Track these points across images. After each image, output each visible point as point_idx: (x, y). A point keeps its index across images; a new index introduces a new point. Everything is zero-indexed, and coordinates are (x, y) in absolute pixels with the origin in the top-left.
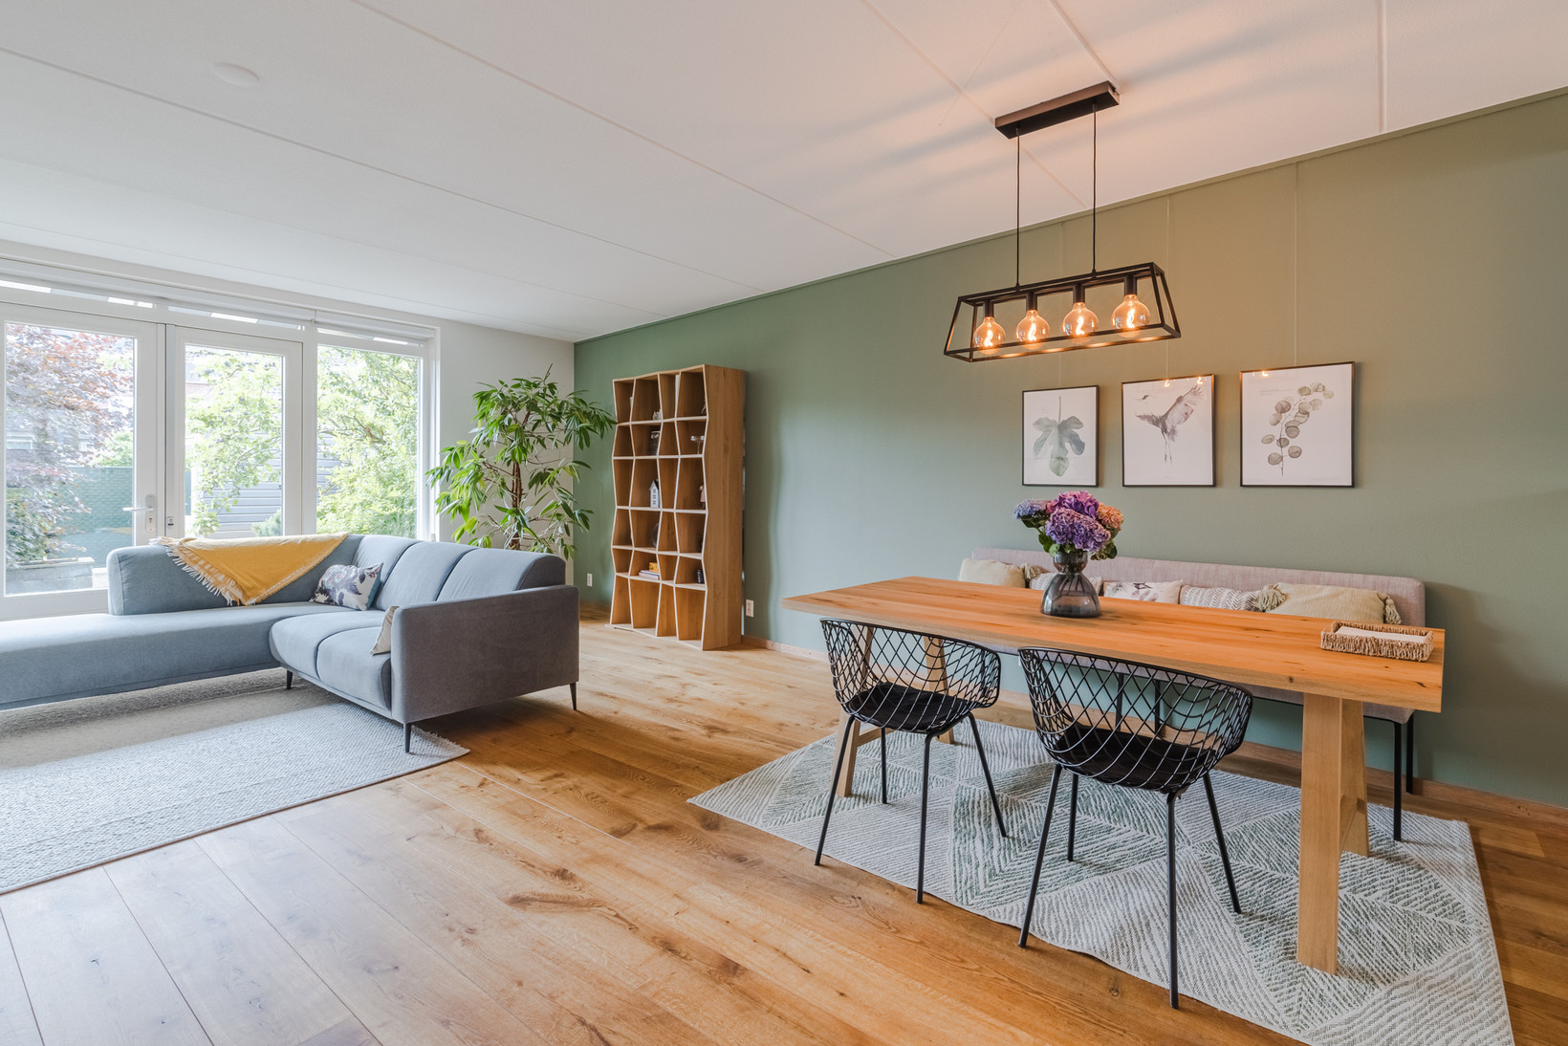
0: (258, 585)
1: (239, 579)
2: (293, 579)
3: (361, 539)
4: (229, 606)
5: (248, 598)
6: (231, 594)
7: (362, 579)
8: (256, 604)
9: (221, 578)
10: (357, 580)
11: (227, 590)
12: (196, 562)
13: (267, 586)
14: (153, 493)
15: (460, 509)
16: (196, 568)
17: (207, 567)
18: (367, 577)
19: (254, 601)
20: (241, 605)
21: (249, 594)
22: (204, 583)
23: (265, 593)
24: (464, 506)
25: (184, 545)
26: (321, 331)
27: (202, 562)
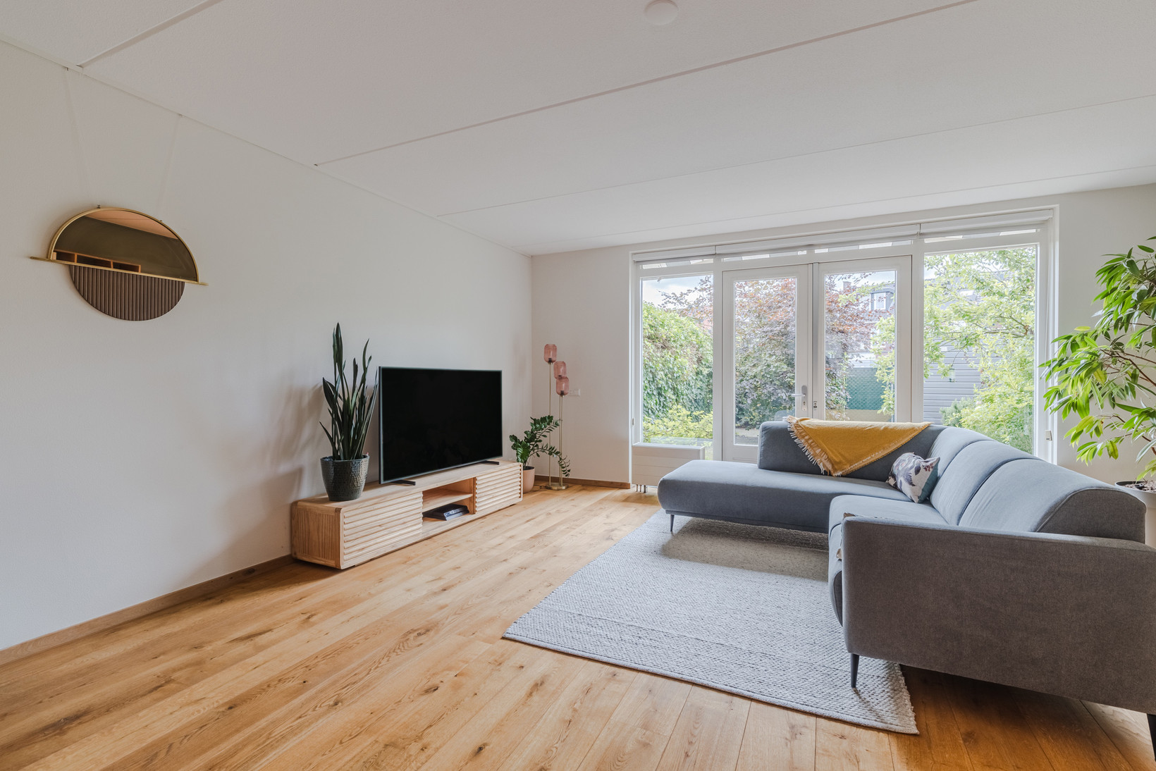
0: (844, 461)
1: (831, 454)
2: (872, 460)
3: (940, 431)
4: (822, 474)
5: (835, 470)
6: (824, 466)
7: (918, 471)
8: (842, 476)
9: (818, 451)
10: (913, 471)
11: (821, 461)
12: (803, 437)
13: (851, 463)
14: (805, 384)
15: (1075, 406)
16: (803, 441)
17: (810, 441)
18: (922, 470)
19: (840, 473)
20: (831, 475)
21: (836, 467)
22: (806, 454)
23: (849, 468)
24: (1081, 402)
25: (799, 423)
26: (927, 241)
27: (807, 437)
